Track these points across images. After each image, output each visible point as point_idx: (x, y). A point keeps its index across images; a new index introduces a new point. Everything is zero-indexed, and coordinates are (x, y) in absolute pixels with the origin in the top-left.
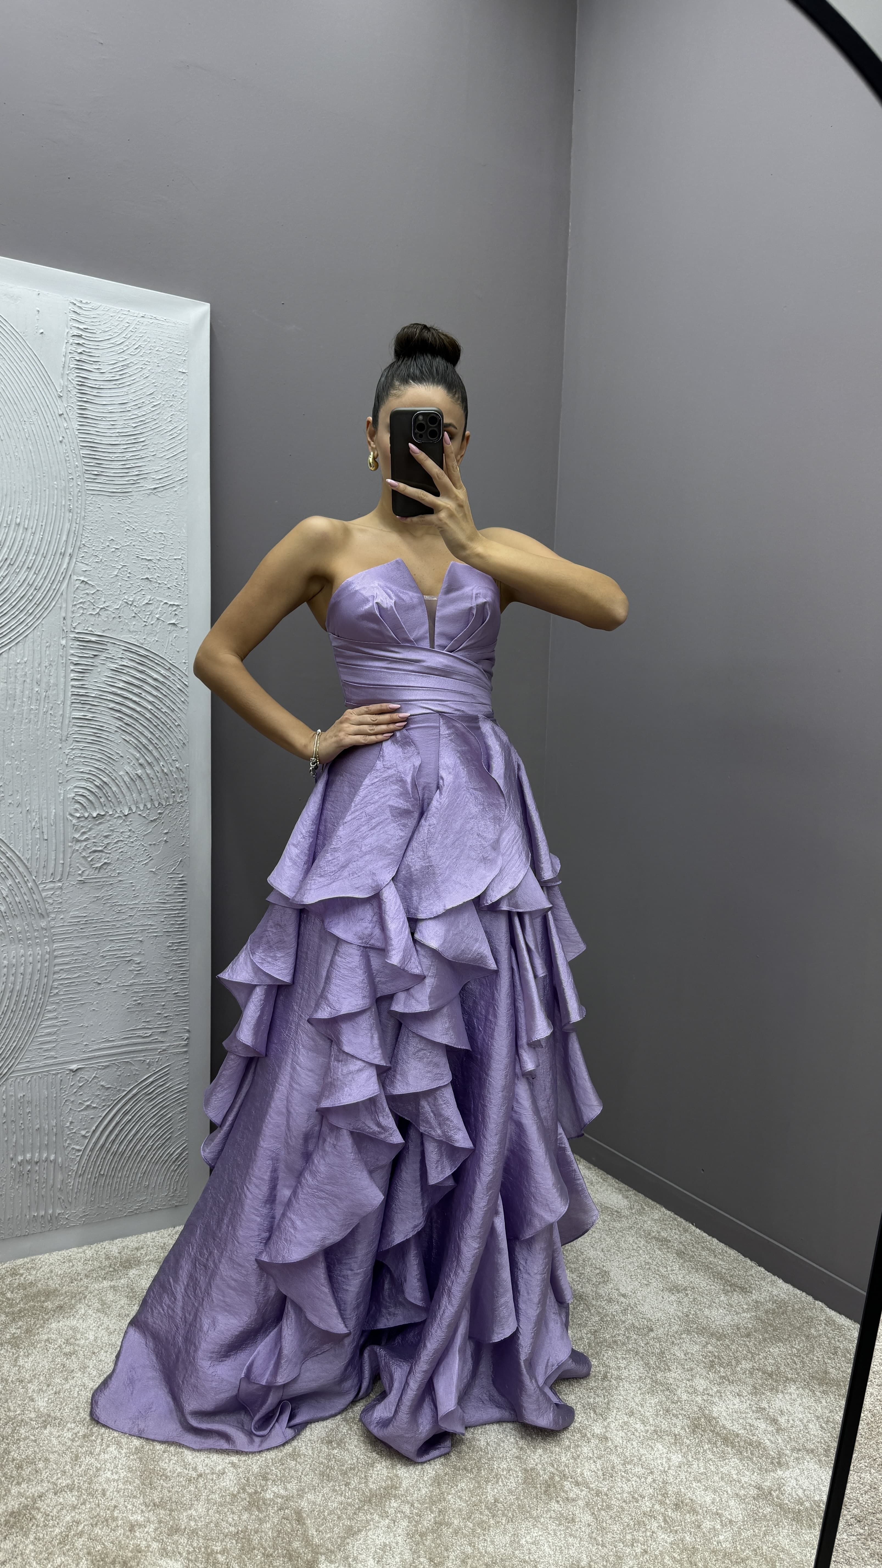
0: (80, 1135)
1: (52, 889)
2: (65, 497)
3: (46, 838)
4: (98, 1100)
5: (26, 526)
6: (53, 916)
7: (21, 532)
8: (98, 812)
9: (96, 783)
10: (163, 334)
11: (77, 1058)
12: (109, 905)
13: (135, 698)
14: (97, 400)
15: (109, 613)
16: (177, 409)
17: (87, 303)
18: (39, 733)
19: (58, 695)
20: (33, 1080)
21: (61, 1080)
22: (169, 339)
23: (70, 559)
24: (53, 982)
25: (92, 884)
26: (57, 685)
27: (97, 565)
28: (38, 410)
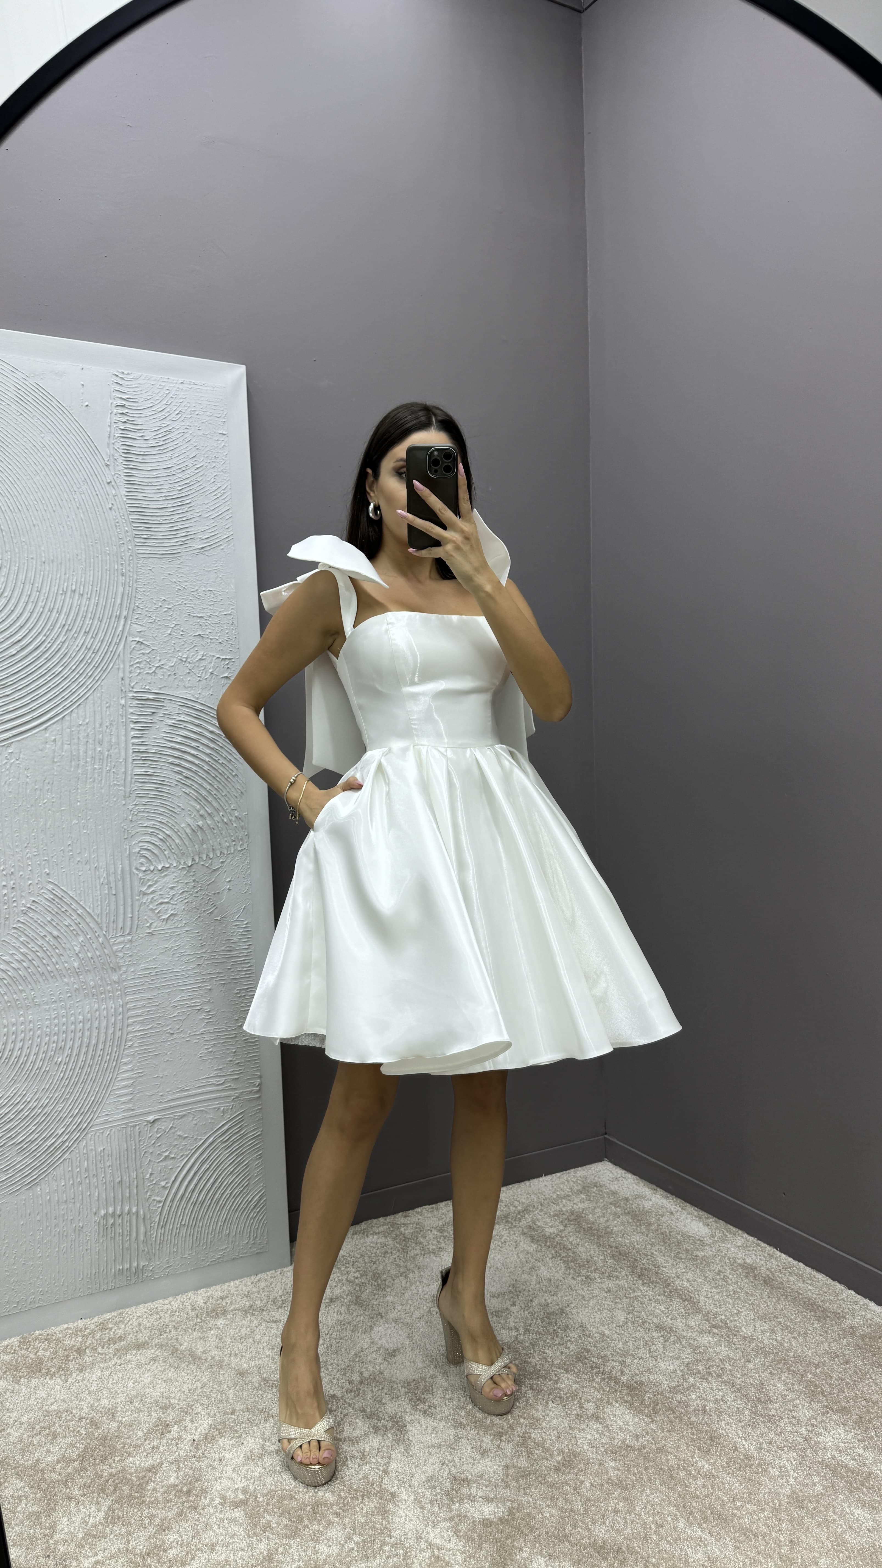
0: (160, 1186)
1: (123, 942)
2: (117, 562)
3: (114, 893)
4: (176, 1150)
5: (81, 592)
6: (124, 969)
7: (77, 597)
8: (162, 865)
9: (160, 836)
10: (202, 398)
11: (154, 1109)
12: (178, 956)
13: (193, 752)
14: (143, 466)
15: (165, 670)
16: (220, 470)
17: (128, 374)
18: (103, 791)
19: (119, 753)
20: (112, 1133)
21: (140, 1132)
22: (209, 403)
23: (125, 622)
24: (127, 1035)
25: (160, 936)
26: (118, 744)
27: (151, 625)
28: (89, 482)
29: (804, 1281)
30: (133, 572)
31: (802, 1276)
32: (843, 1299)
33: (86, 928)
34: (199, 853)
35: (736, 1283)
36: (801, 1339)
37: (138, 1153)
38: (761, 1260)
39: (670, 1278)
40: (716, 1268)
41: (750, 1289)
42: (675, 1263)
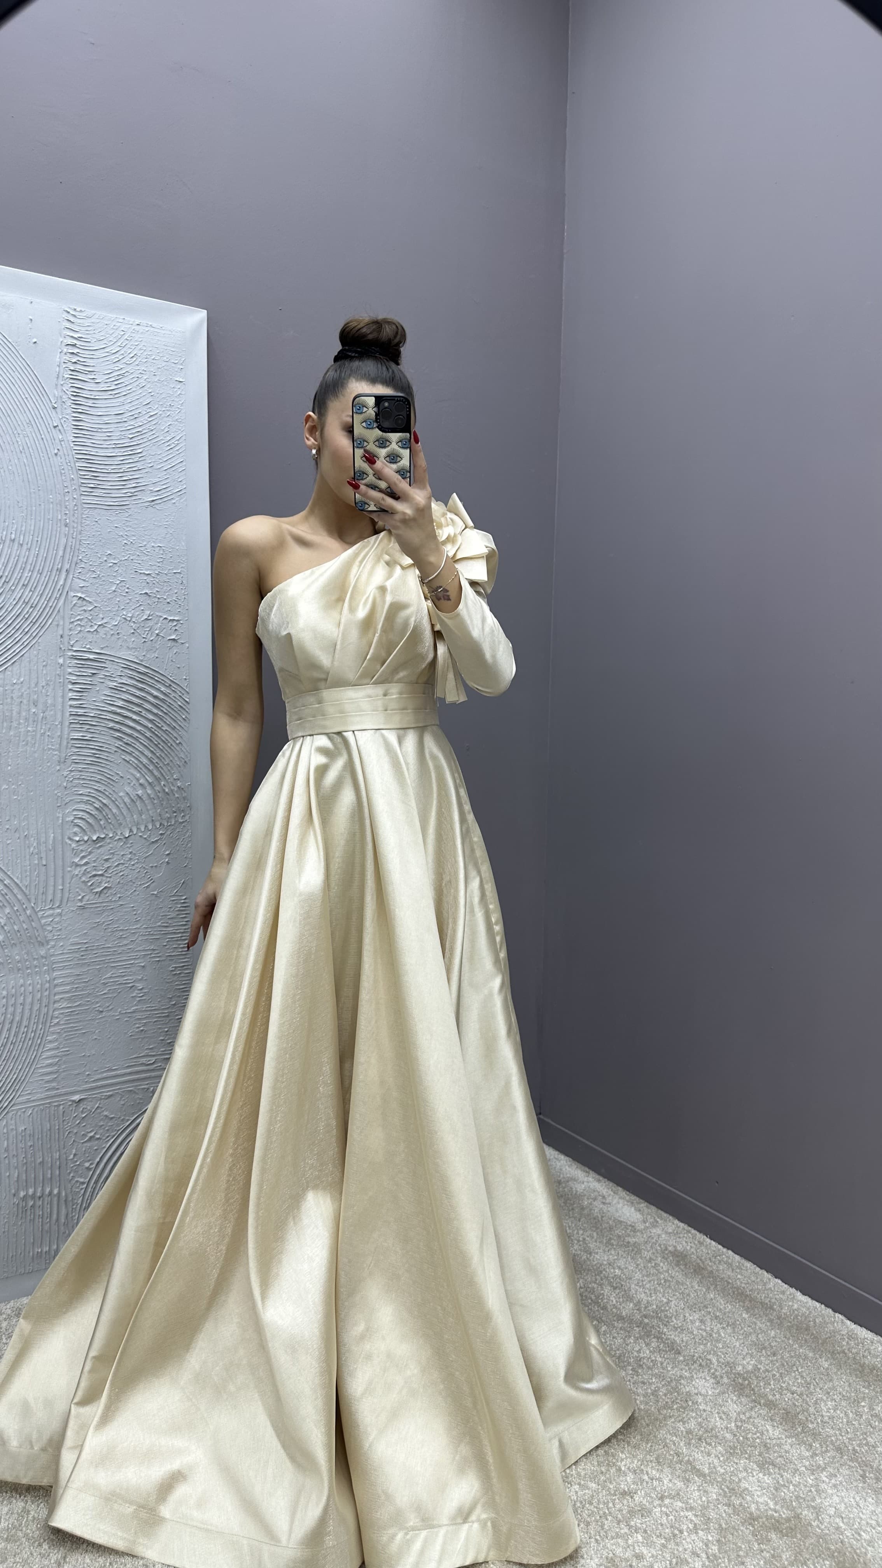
0: (84, 1168)
1: (52, 915)
2: (61, 511)
3: (44, 863)
4: (101, 1131)
6: (52, 943)
7: (16, 548)
8: (97, 835)
9: (96, 805)
10: (159, 343)
11: (80, 1089)
12: (110, 930)
13: (134, 717)
14: (93, 411)
15: (107, 629)
16: (174, 419)
17: (81, 311)
18: (36, 755)
19: (56, 715)
20: (35, 1112)
21: (64, 1112)
22: (166, 348)
23: (67, 576)
24: (53, 1011)
25: (92, 910)
26: (54, 706)
27: (94, 581)
28: (33, 423)
29: (733, 1270)
30: (77, 523)
31: (731, 1265)
32: (770, 1289)
33: (14, 899)
34: (138, 824)
35: (667, 1271)
36: (729, 1330)
37: (61, 1134)
38: (691, 1247)
39: (601, 1265)
40: (647, 1254)
41: (680, 1277)
42: (607, 1249)
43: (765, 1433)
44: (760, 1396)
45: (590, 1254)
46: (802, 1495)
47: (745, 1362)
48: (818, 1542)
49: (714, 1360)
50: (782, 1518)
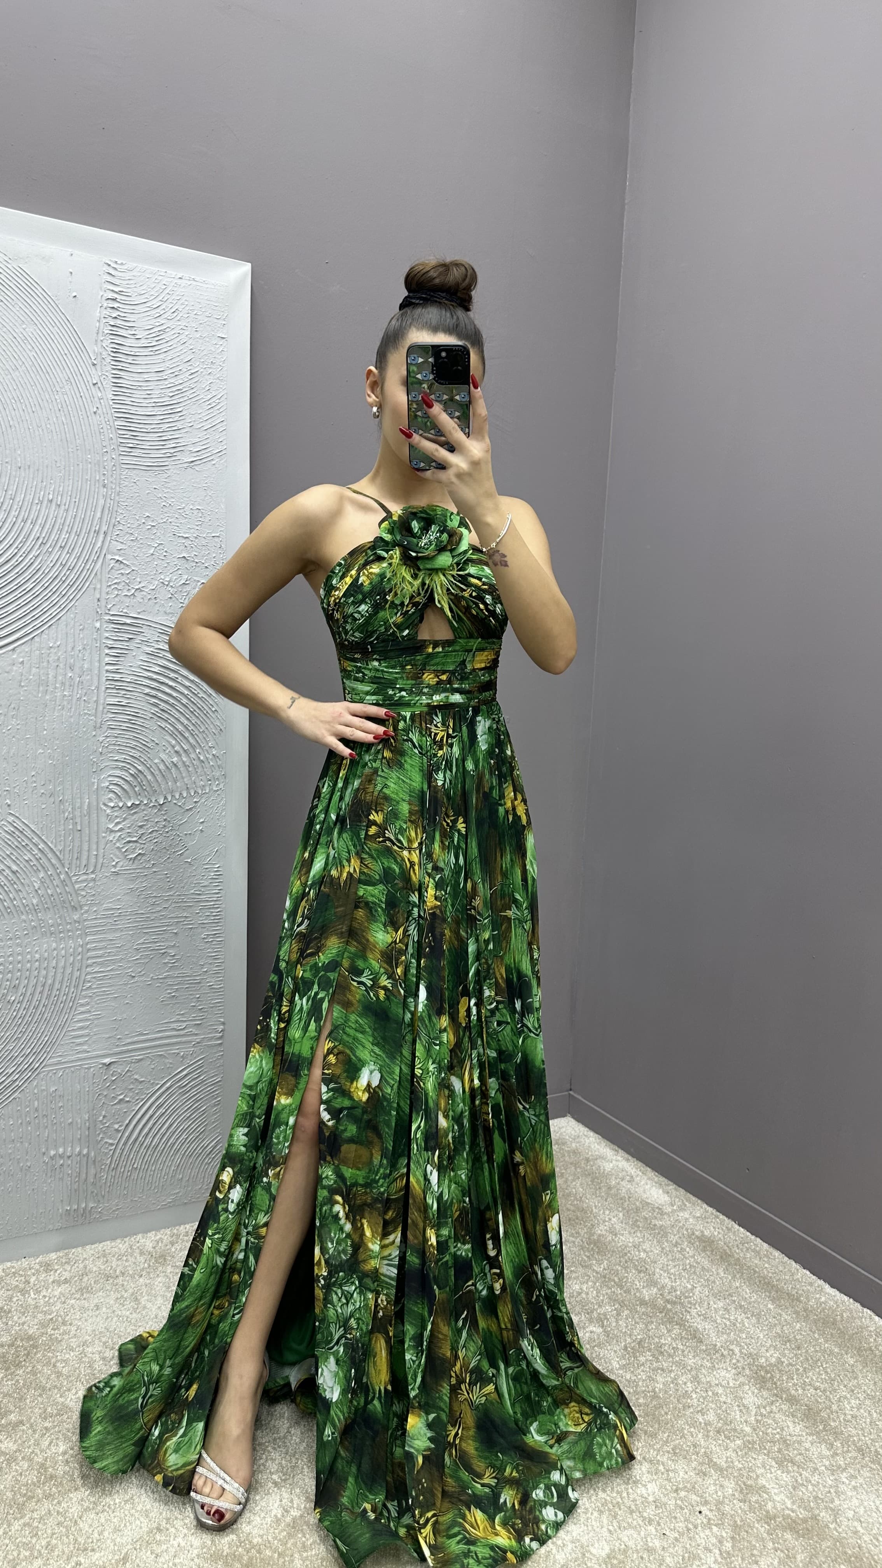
0: (113, 1129)
1: (85, 880)
2: (99, 472)
3: (79, 828)
4: (132, 1094)
5: (59, 503)
6: (86, 908)
7: (53, 508)
8: (132, 802)
9: (131, 771)
10: (202, 297)
11: (109, 1052)
12: (143, 896)
13: (171, 683)
14: (132, 368)
15: (145, 593)
16: (215, 377)
17: (122, 264)
18: (72, 720)
19: (92, 679)
20: (65, 1074)
21: (94, 1075)
22: (208, 302)
23: (104, 538)
24: (86, 976)
25: (125, 876)
26: (91, 670)
27: (132, 544)
28: (72, 381)
30: (115, 484)
32: (798, 1279)
33: (47, 864)
34: (172, 792)
35: (693, 1257)
36: (754, 1320)
37: (91, 1096)
38: (719, 1233)
39: (626, 1247)
40: (674, 1239)
41: (706, 1263)
42: (632, 1231)
43: (786, 1429)
44: (782, 1390)
45: (616, 1235)
46: (820, 1496)
47: (768, 1355)
48: (835, 1545)
49: (737, 1350)
50: (799, 1518)
